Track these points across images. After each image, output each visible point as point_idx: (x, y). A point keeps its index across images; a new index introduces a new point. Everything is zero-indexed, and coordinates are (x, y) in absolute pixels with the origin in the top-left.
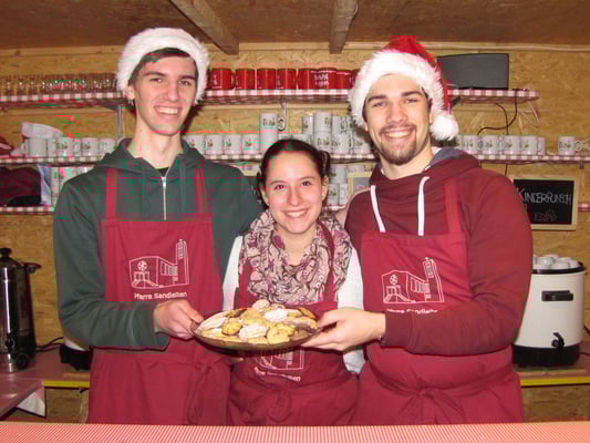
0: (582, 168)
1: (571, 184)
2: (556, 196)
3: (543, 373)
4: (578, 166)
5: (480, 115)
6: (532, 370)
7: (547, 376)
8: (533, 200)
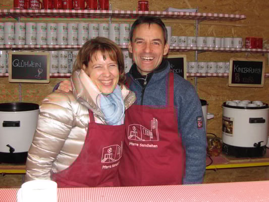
0: (263, 55)
1: (261, 63)
2: (254, 70)
3: (249, 160)
4: (262, 54)
5: (212, 27)
6: (243, 159)
7: (250, 162)
8: (242, 72)
